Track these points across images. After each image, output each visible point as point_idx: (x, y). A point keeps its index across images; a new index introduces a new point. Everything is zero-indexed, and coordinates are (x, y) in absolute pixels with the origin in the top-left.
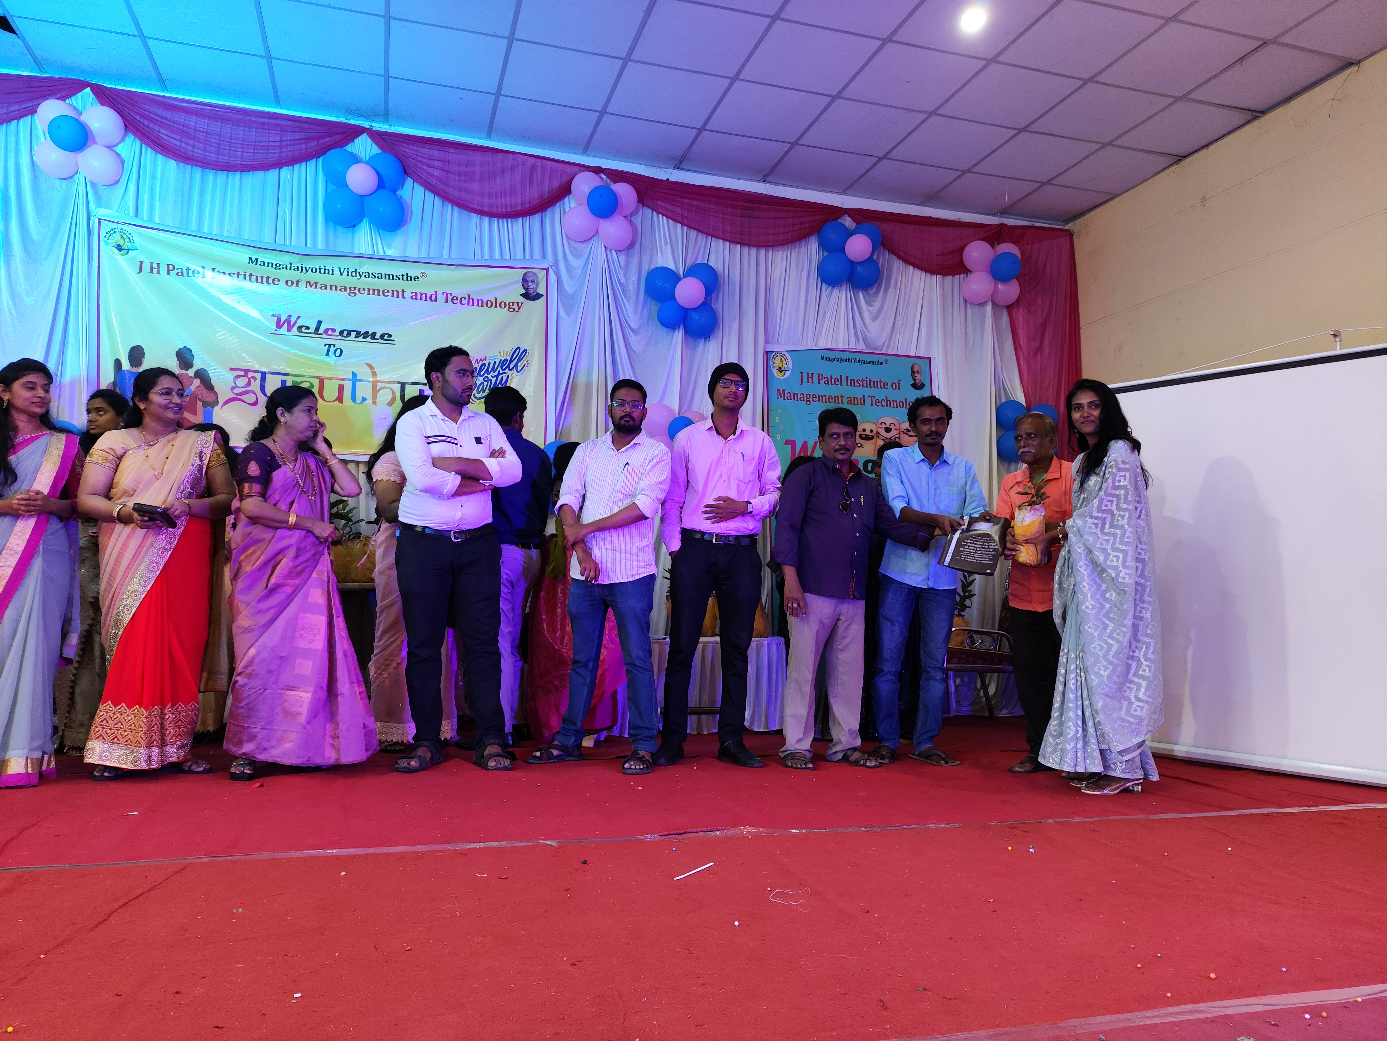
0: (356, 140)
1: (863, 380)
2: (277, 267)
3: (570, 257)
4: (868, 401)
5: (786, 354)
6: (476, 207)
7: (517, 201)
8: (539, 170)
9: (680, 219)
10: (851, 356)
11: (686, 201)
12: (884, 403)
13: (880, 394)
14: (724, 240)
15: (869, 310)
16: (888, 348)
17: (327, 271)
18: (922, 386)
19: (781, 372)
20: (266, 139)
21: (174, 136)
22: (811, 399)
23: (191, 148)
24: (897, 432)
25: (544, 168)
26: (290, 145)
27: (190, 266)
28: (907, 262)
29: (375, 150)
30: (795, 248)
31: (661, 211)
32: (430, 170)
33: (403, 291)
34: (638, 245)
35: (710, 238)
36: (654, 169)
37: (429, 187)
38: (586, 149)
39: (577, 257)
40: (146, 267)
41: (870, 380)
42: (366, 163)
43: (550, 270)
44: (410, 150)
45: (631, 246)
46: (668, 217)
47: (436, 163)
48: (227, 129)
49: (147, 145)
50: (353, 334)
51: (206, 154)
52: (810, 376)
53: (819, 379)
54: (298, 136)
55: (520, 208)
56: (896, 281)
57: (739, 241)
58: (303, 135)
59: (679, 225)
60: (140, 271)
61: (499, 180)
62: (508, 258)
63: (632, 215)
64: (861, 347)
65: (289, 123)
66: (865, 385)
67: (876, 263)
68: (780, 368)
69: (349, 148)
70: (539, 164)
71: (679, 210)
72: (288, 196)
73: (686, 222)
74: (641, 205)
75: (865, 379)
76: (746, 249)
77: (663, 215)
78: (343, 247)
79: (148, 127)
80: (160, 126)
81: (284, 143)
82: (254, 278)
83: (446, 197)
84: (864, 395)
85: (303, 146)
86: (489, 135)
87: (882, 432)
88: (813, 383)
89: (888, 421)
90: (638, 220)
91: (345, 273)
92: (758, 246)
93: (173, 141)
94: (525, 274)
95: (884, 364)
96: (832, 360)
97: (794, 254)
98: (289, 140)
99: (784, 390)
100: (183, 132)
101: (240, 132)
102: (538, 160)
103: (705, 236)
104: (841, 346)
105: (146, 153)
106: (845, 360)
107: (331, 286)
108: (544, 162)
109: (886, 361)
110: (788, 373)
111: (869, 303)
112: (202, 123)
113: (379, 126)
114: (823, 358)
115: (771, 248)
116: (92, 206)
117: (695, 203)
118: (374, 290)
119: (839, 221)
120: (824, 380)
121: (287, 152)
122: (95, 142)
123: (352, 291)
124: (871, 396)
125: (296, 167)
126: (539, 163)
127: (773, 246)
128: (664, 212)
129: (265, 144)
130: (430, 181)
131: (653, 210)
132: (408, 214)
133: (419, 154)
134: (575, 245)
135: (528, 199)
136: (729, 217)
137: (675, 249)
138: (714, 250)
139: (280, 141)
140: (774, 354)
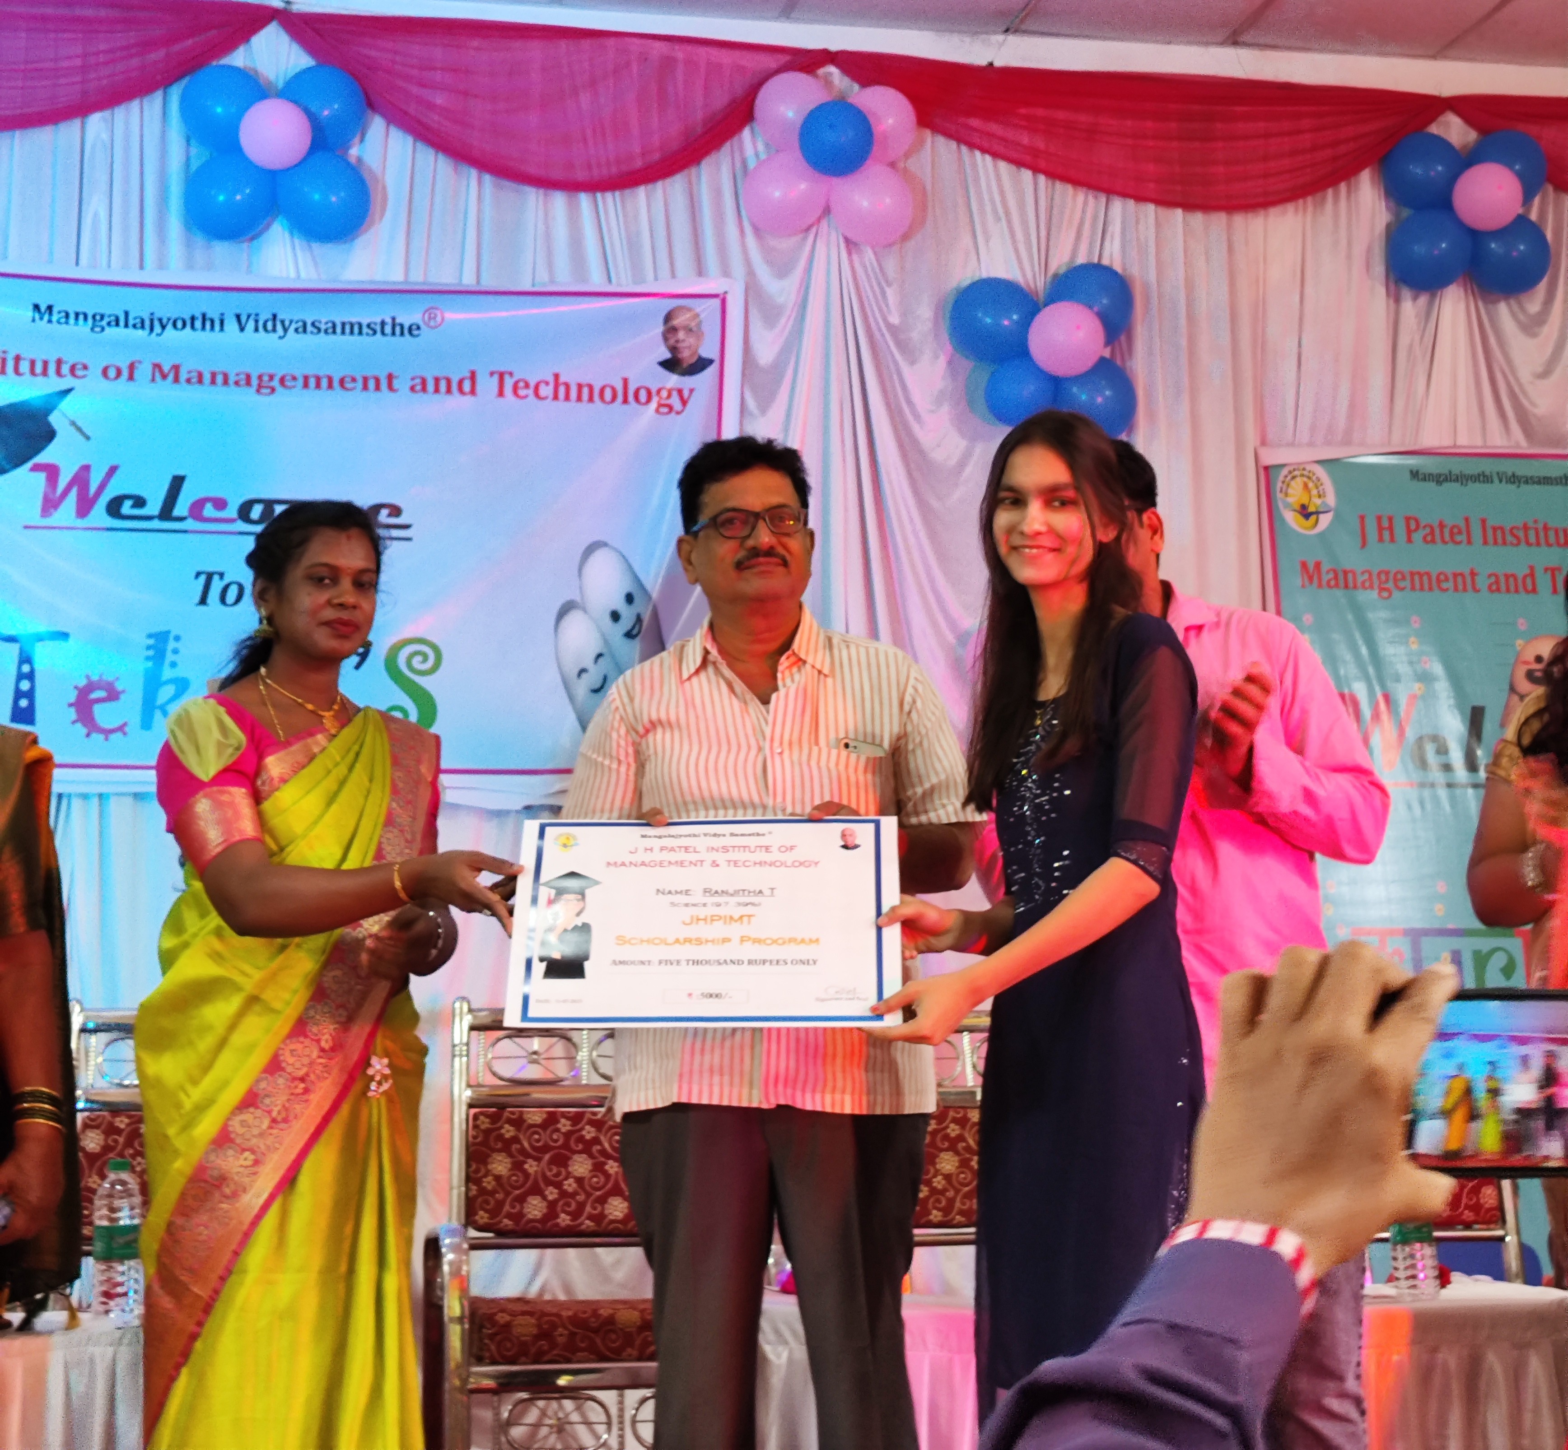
0: (253, 40)
1: (1526, 528)
4: (1542, 579)
5: (1319, 471)
6: (532, 170)
7: (632, 148)
8: (679, 68)
9: (1028, 159)
10: (1488, 468)
11: (1040, 112)
14: (1140, 198)
15: (1529, 349)
19: (1306, 517)
22: (1392, 583)
25: (690, 63)
26: (106, 63)
29: (301, 58)
31: (977, 140)
32: (426, 93)
34: (927, 228)
35: (1103, 197)
36: (955, 42)
37: (424, 132)
38: (787, 9)
41: (1546, 528)
42: (284, 96)
44: (375, 50)
45: (911, 231)
46: (995, 155)
47: (438, 76)
52: (1385, 523)
53: (1409, 532)
55: (639, 162)
57: (1179, 199)
58: (132, 37)
59: (1027, 175)
61: (585, 99)
63: (907, 155)
64: (1518, 441)
65: (102, 14)
66: (1532, 538)
67: (1538, 227)
68: (1304, 507)
69: (239, 58)
70: (678, 55)
71: (1025, 139)
72: (103, 177)
73: (1042, 164)
74: (928, 134)
75: (1531, 524)
76: (1198, 219)
77: (984, 151)
81: (93, 60)
83: (461, 154)
84: (1532, 568)
85: (136, 62)
88: (1392, 540)
90: (922, 167)
92: (1228, 205)
96: (1440, 479)
97: (1322, 223)
98: (103, 52)
99: (1318, 565)
102: (675, 45)
103: (1091, 194)
104: (1460, 443)
106: (1474, 480)
108: (688, 48)
110: (1325, 520)
111: (1526, 331)
113: (306, 4)
114: (1415, 473)
115: (1260, 210)
117: (1061, 115)
119: (1434, 129)
120: (1422, 532)
121: (99, 79)
124: (1551, 569)
125: (120, 112)
126: (677, 52)
127: (1264, 203)
128: (986, 144)
129: (50, 65)
130: (425, 120)
131: (960, 140)
132: (376, 199)
133: (398, 58)
134: (773, 242)
135: (656, 140)
136: (1151, 143)
137: (1020, 236)
138: (1115, 228)
139: (85, 56)
140: (1285, 471)
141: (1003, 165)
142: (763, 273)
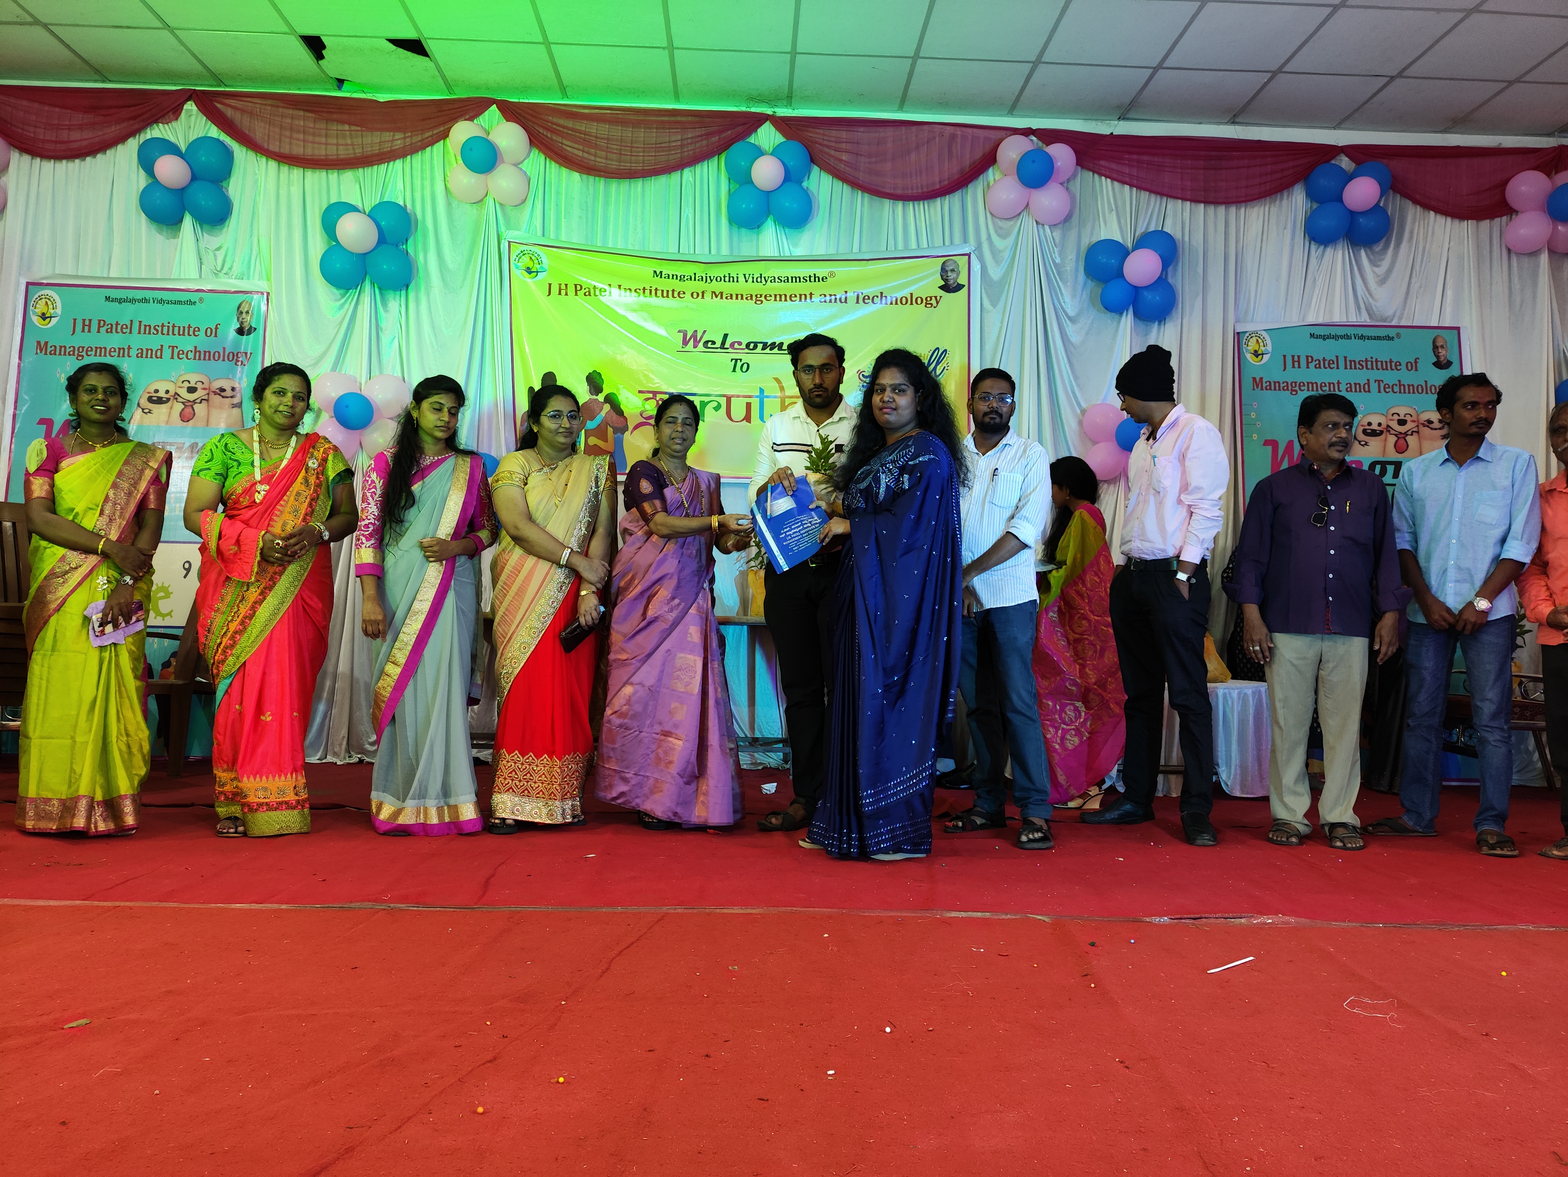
0: (759, 130)
1: (1366, 361)
2: (682, 278)
3: (995, 238)
4: (1374, 386)
5: (1264, 334)
6: (888, 191)
7: (935, 180)
8: (959, 139)
9: (1127, 180)
10: (1350, 331)
11: (1135, 157)
12: (1396, 389)
13: (1390, 377)
14: (1184, 199)
15: (1374, 272)
16: (1400, 318)
17: (731, 279)
18: (1449, 364)
19: (1257, 356)
20: (667, 139)
21: (576, 146)
22: (1297, 388)
23: (592, 158)
24: (1415, 424)
25: (964, 137)
26: (691, 143)
27: (597, 284)
28: (1427, 206)
29: (779, 138)
30: (1275, 201)
31: (1103, 172)
32: (837, 154)
33: (811, 294)
34: (1075, 217)
35: (1165, 199)
36: (1094, 123)
37: (838, 174)
38: (1012, 109)
39: (1003, 236)
40: (555, 289)
41: (1377, 361)
42: (772, 154)
43: (973, 257)
44: (816, 134)
45: (1068, 218)
46: (1113, 179)
47: (844, 146)
48: (628, 133)
49: (551, 158)
50: (760, 346)
51: (608, 162)
52: (1296, 359)
53: (1308, 363)
54: (698, 132)
55: (938, 187)
56: (1412, 232)
57: (1202, 199)
58: (703, 131)
59: (1127, 187)
60: (549, 294)
61: (913, 156)
62: (925, 246)
63: (1068, 180)
64: (1365, 319)
65: (690, 119)
66: (1369, 366)
67: (1384, 211)
68: (1256, 351)
69: (752, 139)
70: (959, 133)
71: (1126, 170)
72: (691, 199)
73: (1135, 182)
74: (1079, 168)
75: (1369, 359)
76: (1211, 209)
77: (1107, 177)
78: (747, 251)
79: (552, 139)
80: (562, 137)
81: (685, 142)
82: (659, 293)
83: (855, 184)
84: (1368, 380)
85: (704, 143)
86: (901, 108)
87: (1394, 425)
88: (1299, 367)
89: (1402, 411)
90: (1076, 186)
91: (750, 280)
92: (1227, 202)
93: (576, 152)
94: (944, 263)
95: (1395, 339)
96: (1324, 338)
97: (1274, 209)
98: (690, 138)
99: (1261, 379)
100: (586, 141)
101: (641, 134)
102: (958, 129)
103: (1159, 197)
104: (1337, 319)
105: (550, 168)
106: (1342, 337)
107: (737, 295)
108: (964, 129)
109: (1398, 335)
110: (1266, 358)
111: (1373, 263)
112: (603, 129)
113: (783, 112)
114: (1312, 335)
115: (1243, 204)
116: (502, 228)
117: (1145, 158)
118: (781, 296)
119: (1333, 162)
120: (1314, 363)
121: (689, 152)
122: (503, 162)
123: (758, 299)
124: (1379, 381)
125: (698, 167)
126: (959, 131)
127: (1246, 201)
128: (1108, 173)
129: (667, 145)
130: (838, 168)
131: (1094, 172)
132: (815, 207)
133: (826, 138)
134: (1001, 223)
136: (1190, 171)
137: (1122, 219)
138: (1170, 213)
139: (682, 140)
140: (1247, 334)
141: (1115, 184)
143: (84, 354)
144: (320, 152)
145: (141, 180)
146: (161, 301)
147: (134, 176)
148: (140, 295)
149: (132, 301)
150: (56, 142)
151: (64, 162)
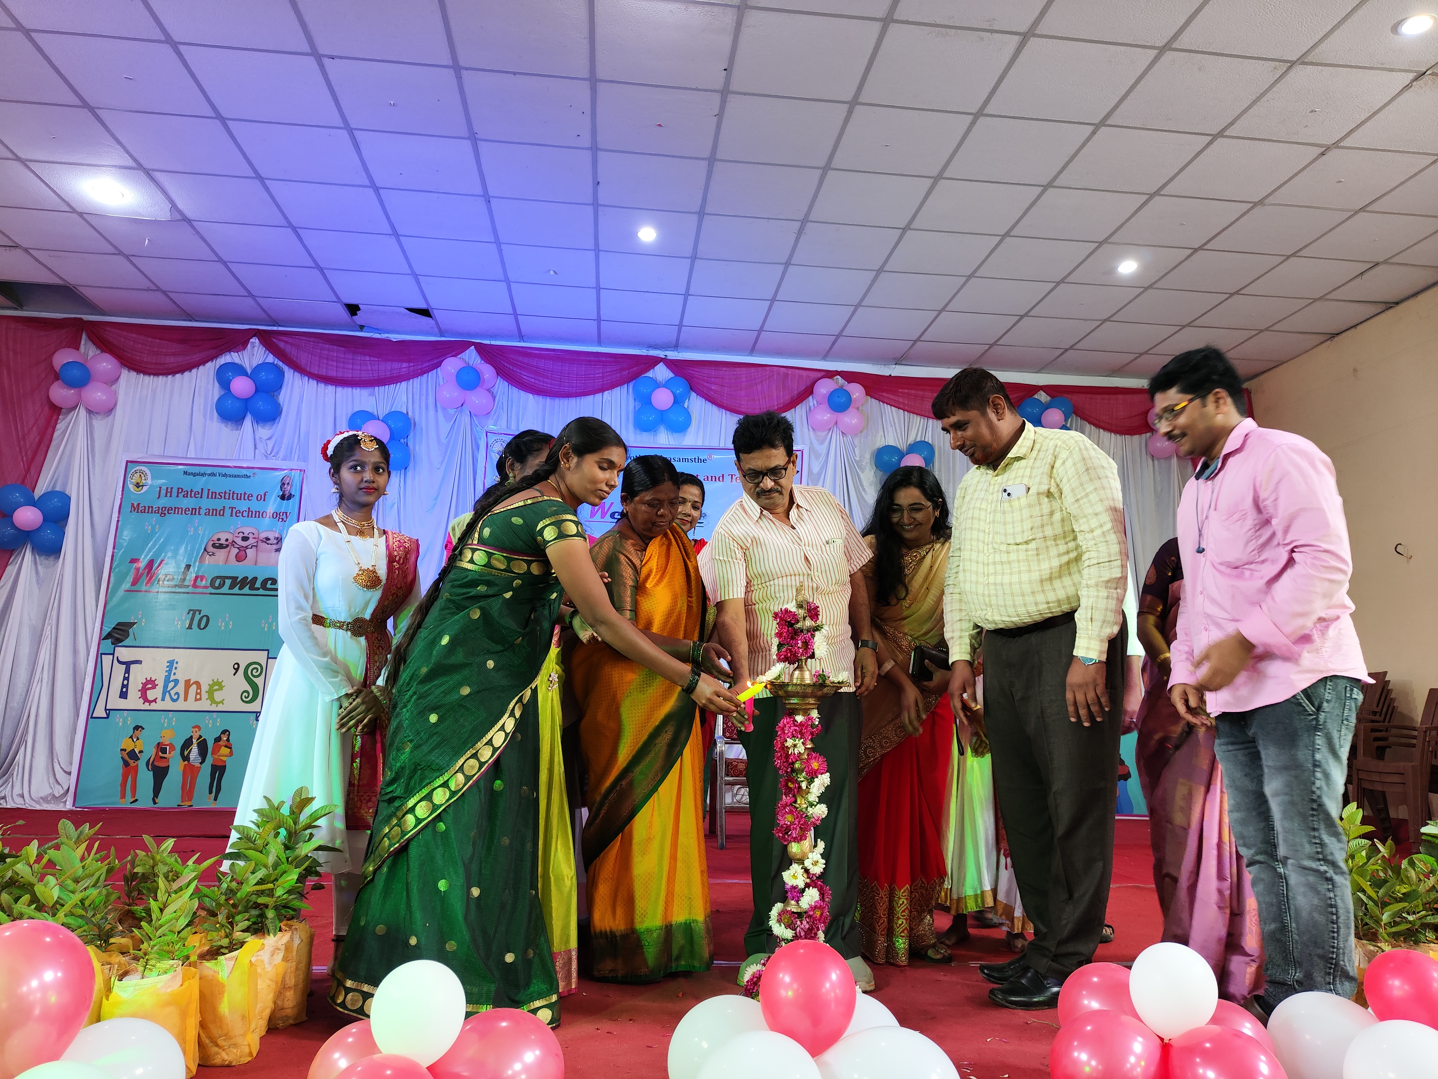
0: (655, 368)
8: (789, 377)
9: (902, 406)
11: (907, 391)
20: (593, 372)
21: (529, 375)
23: (541, 384)
25: (792, 375)
26: (609, 375)
28: (1098, 426)
29: (670, 375)
31: (885, 400)
32: (708, 385)
34: (868, 429)
36: (879, 368)
37: (708, 399)
38: (826, 356)
39: (820, 441)
42: (665, 386)
44: (693, 371)
45: (863, 430)
46: (891, 405)
47: (713, 379)
48: (566, 367)
49: (512, 385)
51: (551, 387)
54: (614, 368)
58: (617, 367)
59: (901, 411)
61: (759, 387)
63: (862, 406)
65: (607, 359)
69: (650, 374)
70: (790, 373)
71: (901, 400)
72: (609, 411)
73: (908, 408)
74: (868, 398)
77: (887, 404)
79: (512, 371)
80: (519, 370)
81: (605, 374)
83: (720, 405)
85: (619, 375)
86: (750, 354)
90: (867, 409)
98: (609, 372)
100: (536, 372)
102: (789, 369)
105: (511, 390)
108: (793, 370)
112: (550, 365)
113: (671, 355)
117: (913, 391)
119: (1036, 396)
121: (608, 380)
122: (482, 383)
125: (614, 390)
126: (790, 371)
128: (888, 402)
129: (591, 376)
130: (710, 394)
131: (880, 401)
132: (693, 419)
133: (701, 374)
134: (819, 433)
135: (782, 401)
137: (899, 431)
138: (930, 429)
141: (893, 408)
142: (815, 442)
143: (166, 512)
144: (348, 375)
145: (216, 392)
146: (225, 475)
147: (210, 387)
148: (209, 470)
149: (203, 475)
150: (155, 364)
151: (161, 377)
